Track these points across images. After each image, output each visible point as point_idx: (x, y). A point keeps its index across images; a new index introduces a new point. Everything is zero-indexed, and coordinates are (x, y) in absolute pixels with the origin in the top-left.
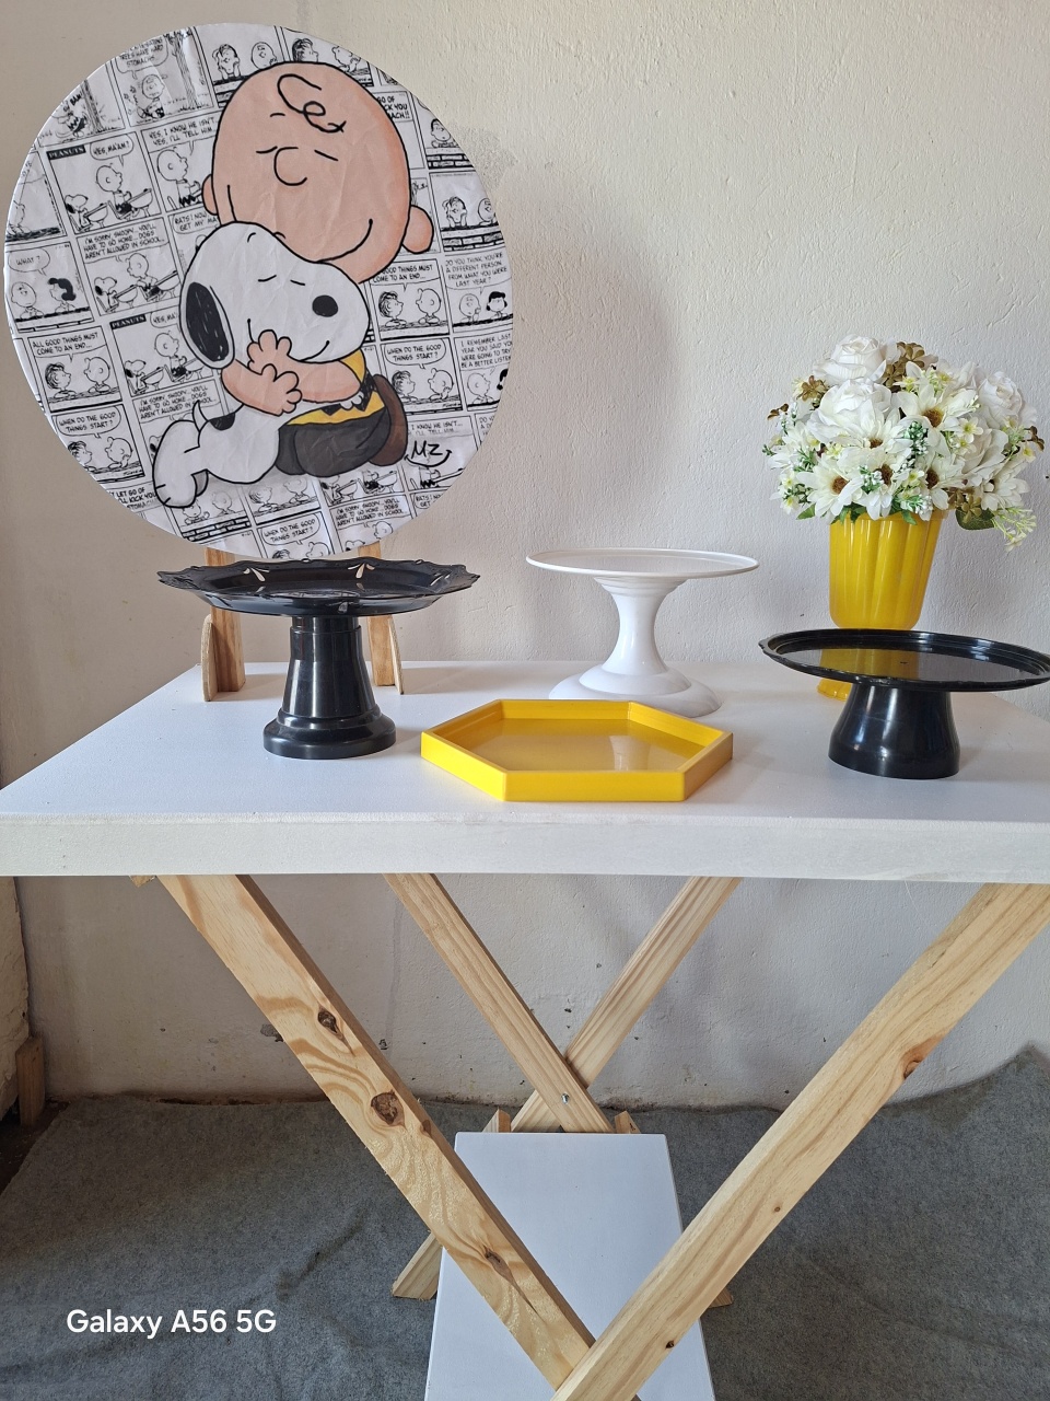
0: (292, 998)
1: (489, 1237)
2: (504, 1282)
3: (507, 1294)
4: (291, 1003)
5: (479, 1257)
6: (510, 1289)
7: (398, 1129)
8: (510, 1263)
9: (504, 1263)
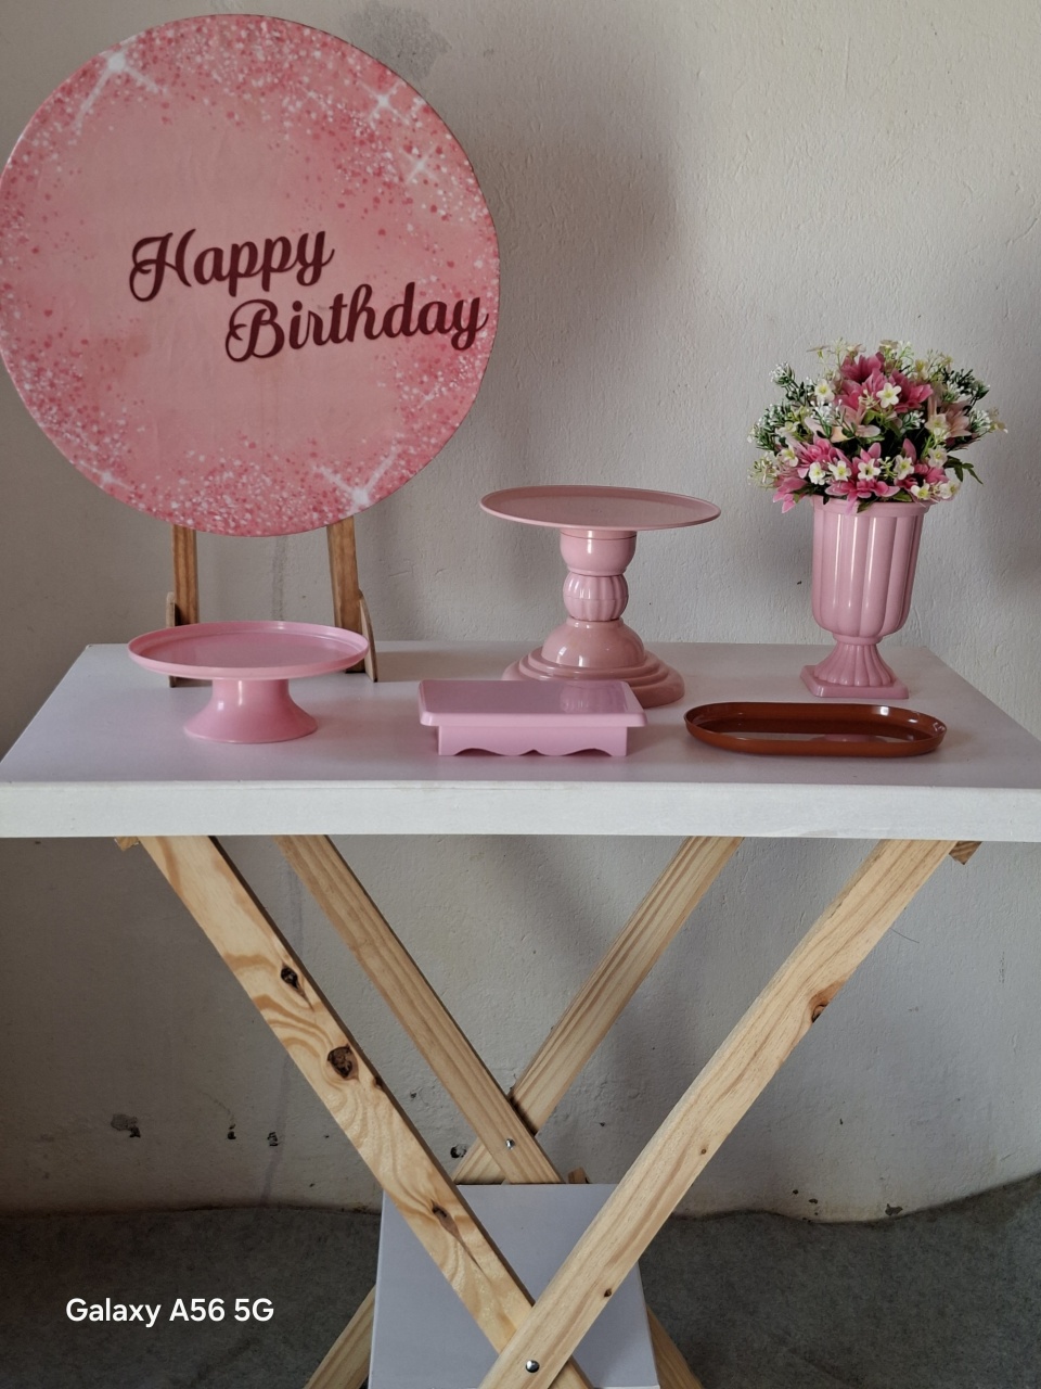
0: (257, 956)
1: (436, 1191)
2: (450, 1238)
3: (452, 1251)
4: (257, 961)
5: (427, 1213)
6: (456, 1247)
7: (352, 1082)
8: (456, 1217)
9: (450, 1217)
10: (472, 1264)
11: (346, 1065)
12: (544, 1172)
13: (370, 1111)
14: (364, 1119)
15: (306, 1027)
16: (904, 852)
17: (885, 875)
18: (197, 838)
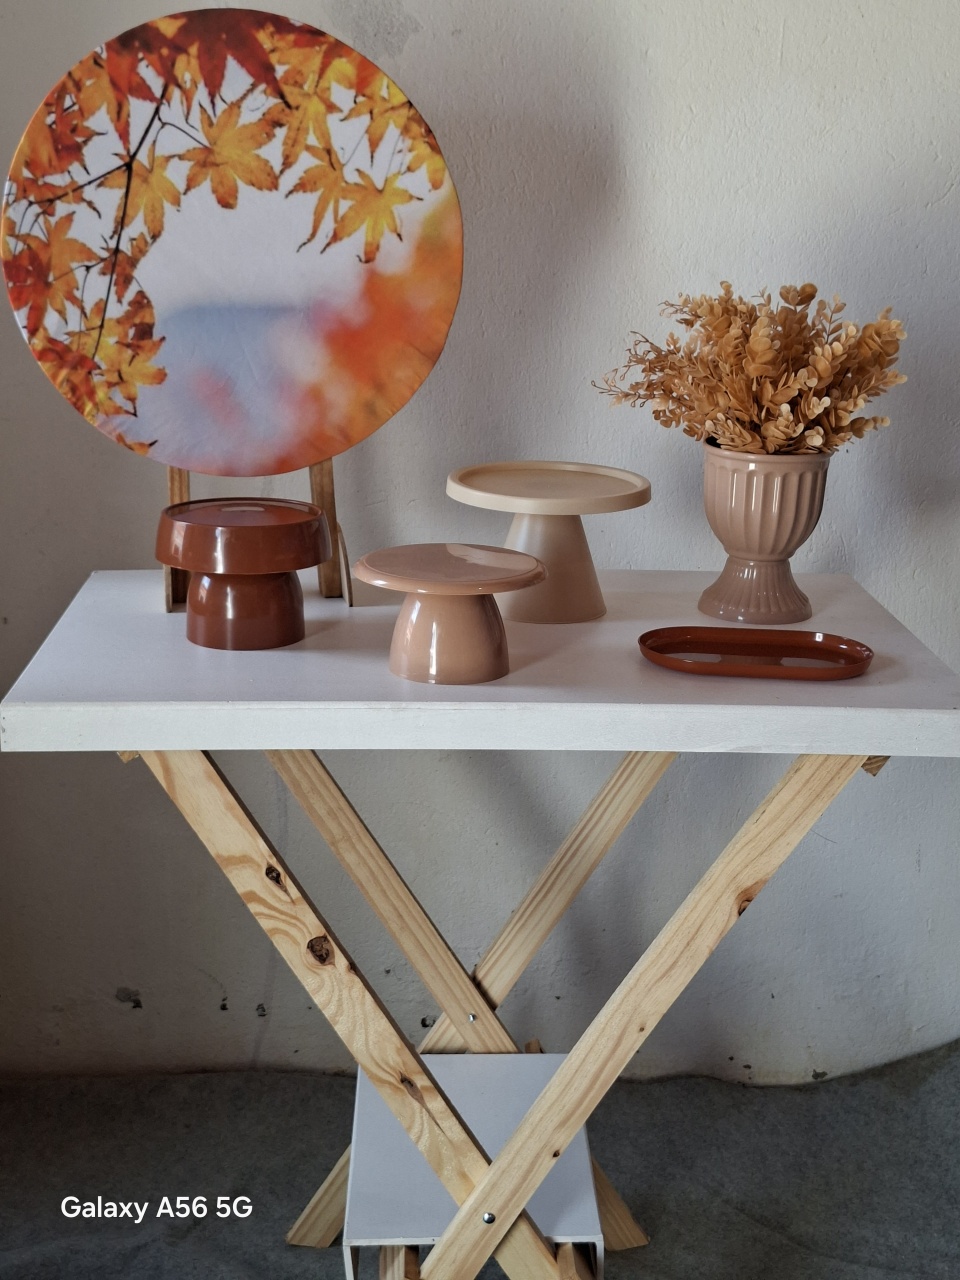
0: (244, 856)
1: (404, 1064)
2: (416, 1105)
3: (418, 1115)
4: (244, 860)
5: (395, 1082)
6: (421, 1113)
7: (329, 968)
9: (416, 1087)
10: (436, 1128)
11: (324, 952)
12: (503, 1042)
13: (345, 993)
14: (340, 1000)
15: (288, 919)
16: (821, 765)
17: (804, 785)
18: (192, 752)
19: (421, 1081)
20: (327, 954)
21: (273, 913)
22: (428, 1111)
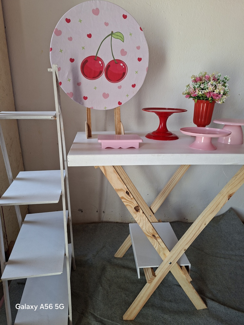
0: (121, 189)
1: (153, 232)
2: (155, 240)
3: (156, 243)
4: (121, 190)
5: (151, 236)
6: (156, 242)
7: (139, 213)
8: (157, 237)
10: (159, 245)
11: (138, 209)
12: (156, 221)
13: (142, 218)
15: (130, 202)
18: (110, 166)
19: (157, 236)
20: (138, 210)
21: (127, 201)
22: (158, 242)
